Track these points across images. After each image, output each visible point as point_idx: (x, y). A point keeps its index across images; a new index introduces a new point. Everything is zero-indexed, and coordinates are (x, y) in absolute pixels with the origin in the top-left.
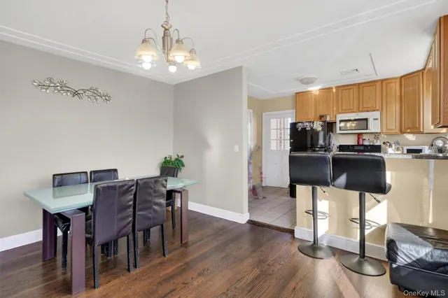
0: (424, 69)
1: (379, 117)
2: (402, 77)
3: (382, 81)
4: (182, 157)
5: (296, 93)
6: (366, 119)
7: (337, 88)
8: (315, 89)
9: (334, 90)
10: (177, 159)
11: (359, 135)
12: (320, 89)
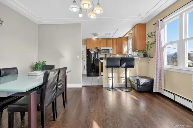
0: (123, 37)
1: (112, 49)
2: (117, 38)
3: (113, 39)
4: (45, 62)
5: (87, 39)
6: (109, 50)
7: (101, 39)
8: (94, 38)
9: (100, 39)
10: (43, 63)
11: (106, 54)
12: (96, 39)
